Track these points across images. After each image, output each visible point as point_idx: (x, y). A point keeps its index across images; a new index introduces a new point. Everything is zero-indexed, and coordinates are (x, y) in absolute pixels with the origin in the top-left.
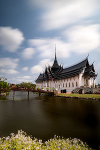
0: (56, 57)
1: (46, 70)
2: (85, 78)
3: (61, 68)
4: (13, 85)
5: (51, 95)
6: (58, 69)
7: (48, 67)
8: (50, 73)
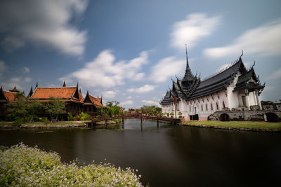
0: (187, 65)
1: (174, 86)
2: (238, 94)
3: (196, 80)
4: (132, 110)
5: (175, 123)
6: (191, 82)
7: (176, 81)
8: (181, 90)
